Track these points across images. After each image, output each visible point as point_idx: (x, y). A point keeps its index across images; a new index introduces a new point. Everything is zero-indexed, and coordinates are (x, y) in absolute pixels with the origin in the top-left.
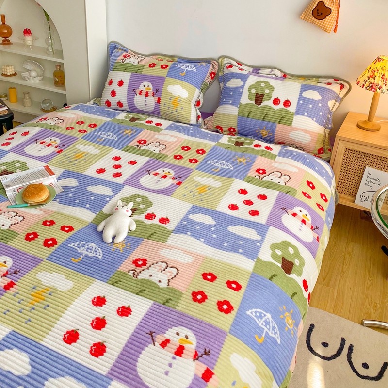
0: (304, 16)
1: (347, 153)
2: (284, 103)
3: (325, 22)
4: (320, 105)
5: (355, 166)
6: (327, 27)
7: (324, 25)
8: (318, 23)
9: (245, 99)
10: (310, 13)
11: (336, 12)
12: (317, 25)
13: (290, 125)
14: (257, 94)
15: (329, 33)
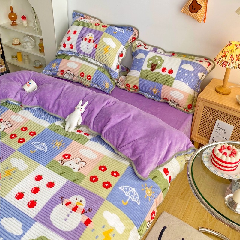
0: (184, 10)
1: (205, 109)
2: (169, 71)
3: (198, 15)
4: (192, 74)
5: (210, 118)
6: (199, 18)
7: (197, 17)
8: (193, 15)
9: (145, 67)
10: (187, 8)
11: (205, 7)
12: (192, 17)
13: (171, 86)
14: (153, 64)
15: (200, 22)
